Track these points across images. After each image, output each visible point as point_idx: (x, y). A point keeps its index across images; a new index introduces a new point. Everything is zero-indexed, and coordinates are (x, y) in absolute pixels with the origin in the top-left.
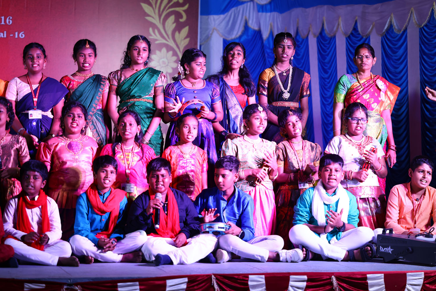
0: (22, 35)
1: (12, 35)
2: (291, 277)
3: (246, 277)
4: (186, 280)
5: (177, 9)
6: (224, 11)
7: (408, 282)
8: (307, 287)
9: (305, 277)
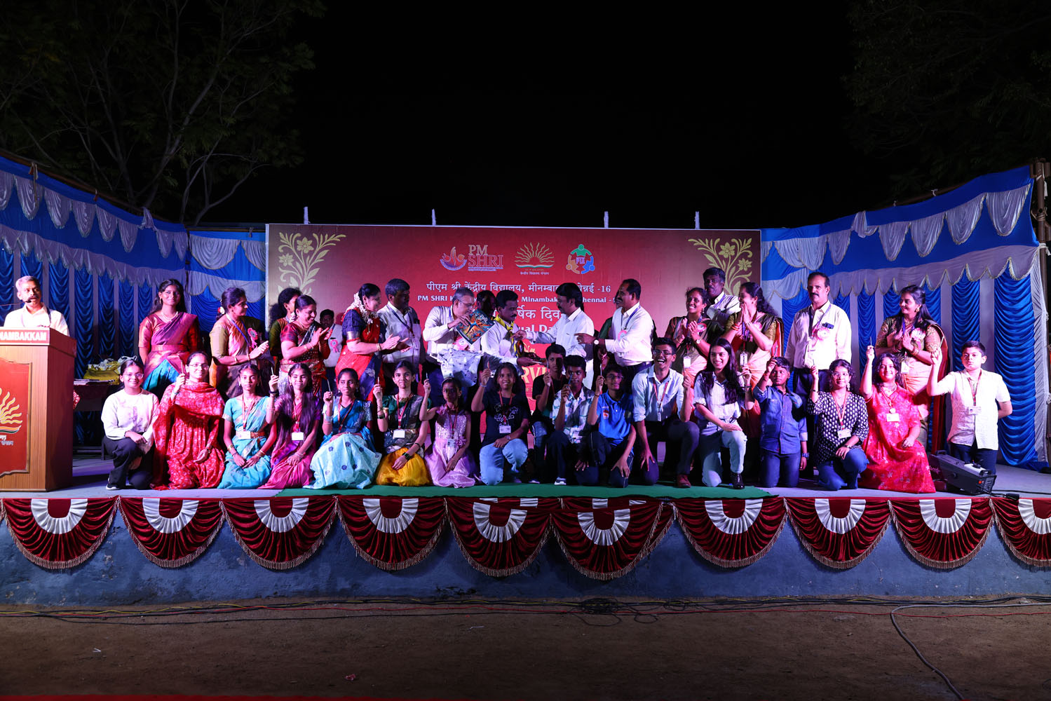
2: (852, 500)
3: (813, 499)
4: (762, 500)
5: (743, 276)
6: (783, 276)
7: (957, 507)
8: (866, 509)
9: (864, 501)
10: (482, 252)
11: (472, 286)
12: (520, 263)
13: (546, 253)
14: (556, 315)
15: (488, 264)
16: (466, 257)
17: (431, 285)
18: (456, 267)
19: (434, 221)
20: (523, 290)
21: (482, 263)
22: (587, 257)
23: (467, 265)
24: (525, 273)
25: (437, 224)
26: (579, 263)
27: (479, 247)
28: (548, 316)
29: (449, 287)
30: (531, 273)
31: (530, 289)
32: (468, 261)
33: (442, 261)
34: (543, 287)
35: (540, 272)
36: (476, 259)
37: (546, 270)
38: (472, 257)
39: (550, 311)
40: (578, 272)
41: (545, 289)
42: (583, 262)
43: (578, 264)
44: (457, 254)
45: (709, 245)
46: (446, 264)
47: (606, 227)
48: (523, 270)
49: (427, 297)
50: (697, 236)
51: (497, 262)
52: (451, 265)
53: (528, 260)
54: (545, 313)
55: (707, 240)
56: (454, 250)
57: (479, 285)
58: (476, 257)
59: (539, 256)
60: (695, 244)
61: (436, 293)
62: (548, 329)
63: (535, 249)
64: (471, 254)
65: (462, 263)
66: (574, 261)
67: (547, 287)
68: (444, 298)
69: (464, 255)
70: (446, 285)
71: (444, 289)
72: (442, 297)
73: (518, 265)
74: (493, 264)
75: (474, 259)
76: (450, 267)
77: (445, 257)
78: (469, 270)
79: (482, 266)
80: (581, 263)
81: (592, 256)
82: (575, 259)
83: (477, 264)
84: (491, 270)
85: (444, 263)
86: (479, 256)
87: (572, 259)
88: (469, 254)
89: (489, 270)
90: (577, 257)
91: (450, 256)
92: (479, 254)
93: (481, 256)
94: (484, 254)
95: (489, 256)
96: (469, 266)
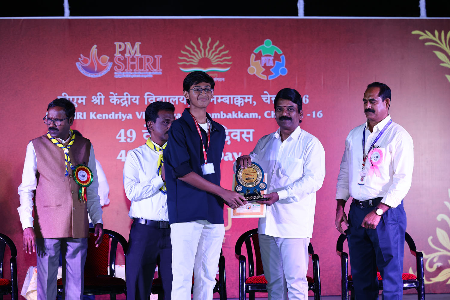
0: (320, 115)
1: (309, 115)
10: (133, 52)
11: (120, 99)
12: (185, 66)
13: (221, 51)
14: (235, 136)
15: (141, 67)
16: (111, 60)
18: (99, 71)
19: (67, 11)
21: (133, 67)
22: (277, 57)
23: (112, 71)
25: (71, 15)
26: (265, 64)
27: (128, 45)
29: (89, 100)
32: (114, 65)
33: (78, 64)
34: (217, 98)
36: (125, 61)
37: (220, 74)
38: (119, 59)
40: (264, 77)
41: (219, 101)
42: (270, 64)
43: (265, 66)
44: (99, 55)
45: (440, 38)
46: (85, 69)
47: (301, 15)
50: (423, 26)
51: (154, 65)
52: (90, 70)
53: (196, 61)
55: (436, 33)
56: (94, 50)
57: (129, 97)
58: (125, 59)
59: (210, 56)
60: (421, 38)
63: (205, 47)
64: (118, 55)
65: (104, 68)
66: (259, 61)
67: (222, 98)
68: (83, 116)
69: (108, 56)
70: (84, 97)
71: (82, 103)
72: (80, 114)
73: (182, 69)
74: (148, 68)
75: (122, 61)
76: (89, 73)
77: (83, 59)
78: (116, 77)
79: (133, 71)
80: (268, 65)
81: (283, 55)
82: (260, 59)
83: (126, 68)
84: (145, 77)
85: (81, 67)
86: (129, 57)
87: (256, 60)
88: (115, 55)
89: (142, 76)
90: (262, 56)
91: (89, 58)
92: (129, 55)
93: (131, 57)
94: (136, 55)
95: (143, 57)
96: (115, 71)
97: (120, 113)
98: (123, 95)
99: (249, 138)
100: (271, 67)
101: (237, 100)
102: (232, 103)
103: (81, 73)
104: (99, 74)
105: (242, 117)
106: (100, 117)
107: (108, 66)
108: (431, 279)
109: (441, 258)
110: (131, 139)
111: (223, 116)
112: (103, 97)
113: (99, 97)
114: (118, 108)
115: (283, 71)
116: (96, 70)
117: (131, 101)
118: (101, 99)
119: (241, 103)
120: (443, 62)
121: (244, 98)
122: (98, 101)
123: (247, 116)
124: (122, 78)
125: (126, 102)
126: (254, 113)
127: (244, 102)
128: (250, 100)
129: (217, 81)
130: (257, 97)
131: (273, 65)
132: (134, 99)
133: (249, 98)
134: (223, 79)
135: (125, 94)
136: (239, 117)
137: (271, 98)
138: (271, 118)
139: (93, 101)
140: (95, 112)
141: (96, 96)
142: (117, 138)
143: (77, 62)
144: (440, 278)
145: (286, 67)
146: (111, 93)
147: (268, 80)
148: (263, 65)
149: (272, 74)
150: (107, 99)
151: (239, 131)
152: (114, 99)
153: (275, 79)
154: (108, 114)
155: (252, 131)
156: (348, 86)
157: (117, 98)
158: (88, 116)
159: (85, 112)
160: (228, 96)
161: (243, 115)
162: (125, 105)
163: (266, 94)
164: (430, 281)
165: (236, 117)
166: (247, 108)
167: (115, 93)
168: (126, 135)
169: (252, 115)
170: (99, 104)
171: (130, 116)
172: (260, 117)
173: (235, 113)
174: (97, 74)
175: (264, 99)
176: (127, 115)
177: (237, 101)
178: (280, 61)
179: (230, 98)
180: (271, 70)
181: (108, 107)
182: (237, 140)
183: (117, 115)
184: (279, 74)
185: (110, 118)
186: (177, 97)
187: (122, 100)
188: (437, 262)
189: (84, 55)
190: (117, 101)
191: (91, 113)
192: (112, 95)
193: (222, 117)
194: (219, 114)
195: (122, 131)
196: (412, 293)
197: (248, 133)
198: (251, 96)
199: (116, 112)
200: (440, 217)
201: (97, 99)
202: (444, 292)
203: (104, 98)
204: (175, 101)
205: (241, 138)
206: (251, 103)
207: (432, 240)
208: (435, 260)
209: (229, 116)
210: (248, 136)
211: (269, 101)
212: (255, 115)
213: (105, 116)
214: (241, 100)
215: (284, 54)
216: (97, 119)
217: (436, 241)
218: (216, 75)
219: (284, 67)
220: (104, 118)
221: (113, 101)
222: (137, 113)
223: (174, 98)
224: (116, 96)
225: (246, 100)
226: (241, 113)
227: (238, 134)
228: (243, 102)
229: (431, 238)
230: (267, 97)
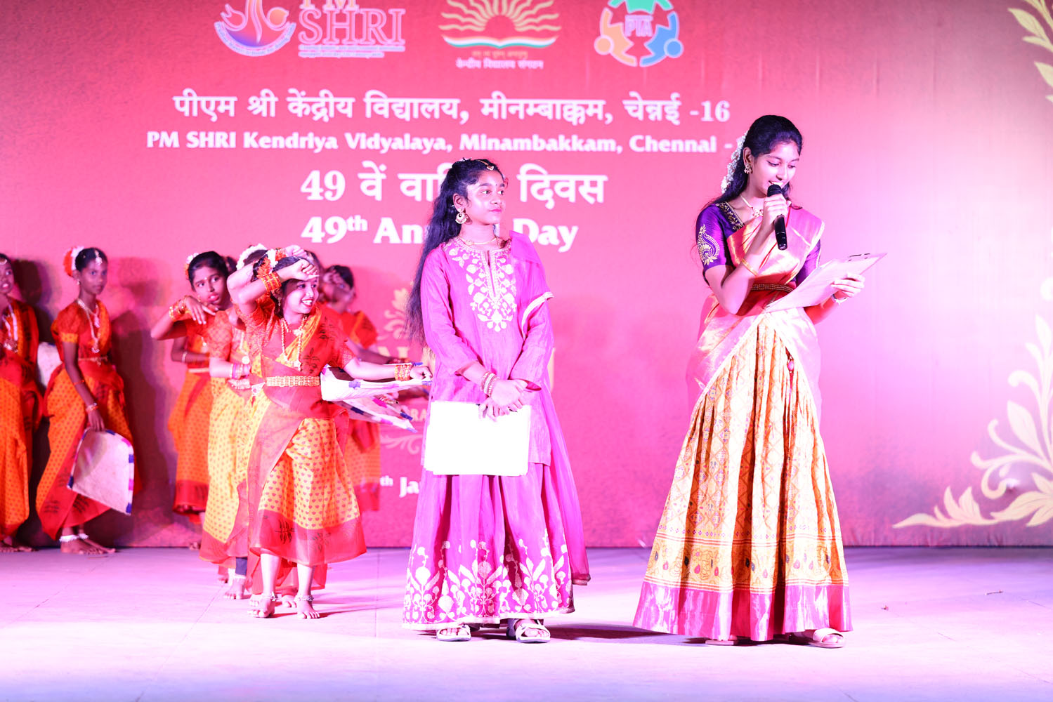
1: (728, 146)
12: (455, 34)
13: (536, 2)
14: (565, 189)
15: (359, 35)
16: (293, 17)
17: (188, 101)
18: (263, 43)
20: (465, 116)
21: (341, 34)
22: (659, 16)
23: (294, 42)
24: (472, 63)
26: (634, 32)
28: (541, 192)
29: (242, 106)
30: (489, 63)
31: (486, 111)
32: (299, 28)
33: (218, 26)
34: (526, 106)
35: (516, 59)
36: (322, 22)
37: (534, 53)
38: (311, 17)
39: (547, 178)
40: (631, 61)
41: (531, 111)
42: (643, 32)
43: (633, 37)
44: (267, 6)
46: (234, 35)
48: (466, 53)
49: (175, 135)
51: (388, 30)
52: (246, 38)
53: (479, 23)
54: (530, 183)
57: (332, 100)
58: (324, 16)
59: (512, 12)
61: (201, 123)
62: (541, 232)
64: (307, 7)
65: (278, 34)
66: (621, 24)
67: (536, 106)
68: (228, 141)
69: (286, 9)
70: (233, 100)
71: (227, 111)
72: (221, 137)
73: (450, 41)
74: (373, 36)
75: (316, 21)
76: (245, 47)
77: (230, 15)
78: (302, 55)
79: (341, 44)
80: (639, 34)
81: (674, 14)
82: (623, 20)
83: (324, 36)
84: (368, 56)
85: (225, 32)
86: (332, 12)
87: (614, 21)
88: (302, 7)
89: (362, 55)
90: (627, 14)
91: (244, 13)
92: (332, 8)
93: (338, 12)
94: (349, 8)
95: (362, 11)
96: (300, 43)
97: (311, 135)
98: (318, 96)
99: (594, 196)
100: (647, 38)
101: (570, 110)
102: (558, 116)
103: (224, 45)
104: (264, 49)
105: (581, 149)
106: (266, 144)
107: (284, 33)
108: (993, 514)
109: (1016, 468)
110: (334, 192)
111: (539, 145)
112: (273, 99)
113: (265, 100)
114: (306, 124)
115: (672, 47)
116: (259, 38)
117: (336, 110)
118: (269, 103)
119: (579, 118)
120: (1030, 34)
121: (586, 107)
122: (263, 109)
123: (591, 145)
124: (317, 59)
125: (324, 111)
126: (607, 138)
127: (586, 115)
128: (600, 111)
129: (527, 68)
130: (614, 106)
131: (650, 34)
132: (342, 105)
133: (596, 106)
134: (540, 64)
135: (323, 92)
136: (574, 148)
137: (645, 107)
138: (645, 152)
139: (250, 108)
140: (255, 131)
141: (259, 96)
142: (304, 189)
143: (217, 21)
144: (1014, 512)
145: (680, 38)
146: (292, 91)
147: (638, 67)
148: (629, 35)
149: (649, 53)
150: (282, 105)
151: (573, 179)
152: (298, 104)
153: (656, 65)
154: (285, 138)
155: (601, 179)
156: (817, 84)
157: (304, 102)
158: (240, 140)
159: (233, 131)
160: (550, 102)
161: (583, 144)
162: (322, 118)
163: (635, 99)
164: (991, 518)
165: (568, 149)
166: (591, 128)
167: (300, 91)
168: (322, 185)
169: (603, 145)
170: (265, 114)
171: (332, 143)
172: (620, 149)
173: (566, 138)
174: (262, 48)
175: (630, 109)
176: (326, 141)
177: (570, 113)
178: (667, 25)
179: (554, 106)
180: (646, 45)
181: (284, 122)
182: (567, 199)
183: (303, 140)
184: (663, 53)
185: (289, 146)
186: (437, 102)
187: (315, 107)
188: (1007, 477)
189: (234, 7)
190: (304, 110)
191: (247, 135)
192: (294, 95)
193: (536, 148)
194: (528, 141)
195: (315, 176)
196: (949, 544)
197: (594, 184)
198: (601, 103)
199: (303, 134)
200: (1016, 378)
201: (261, 103)
202: (1021, 544)
203: (276, 103)
204: (433, 111)
205: (578, 194)
206: (600, 117)
207: (997, 429)
208: (1002, 473)
209: (552, 145)
210: (593, 190)
211: (640, 115)
212: (610, 145)
213: (278, 142)
214: (579, 111)
215: (674, 10)
216: (260, 148)
217: (1006, 432)
218: (525, 53)
219: (675, 40)
220: (275, 146)
221: (295, 108)
222: (348, 136)
223: (431, 104)
224: (302, 96)
225: (591, 112)
226: (579, 138)
227: (572, 186)
228: (582, 114)
229: (994, 423)
230: (637, 106)
